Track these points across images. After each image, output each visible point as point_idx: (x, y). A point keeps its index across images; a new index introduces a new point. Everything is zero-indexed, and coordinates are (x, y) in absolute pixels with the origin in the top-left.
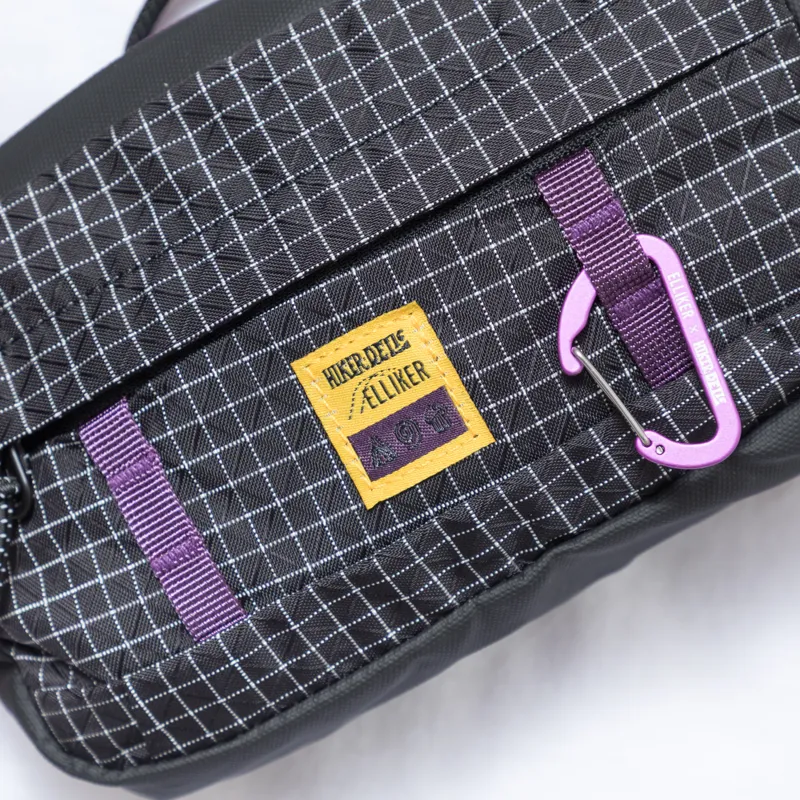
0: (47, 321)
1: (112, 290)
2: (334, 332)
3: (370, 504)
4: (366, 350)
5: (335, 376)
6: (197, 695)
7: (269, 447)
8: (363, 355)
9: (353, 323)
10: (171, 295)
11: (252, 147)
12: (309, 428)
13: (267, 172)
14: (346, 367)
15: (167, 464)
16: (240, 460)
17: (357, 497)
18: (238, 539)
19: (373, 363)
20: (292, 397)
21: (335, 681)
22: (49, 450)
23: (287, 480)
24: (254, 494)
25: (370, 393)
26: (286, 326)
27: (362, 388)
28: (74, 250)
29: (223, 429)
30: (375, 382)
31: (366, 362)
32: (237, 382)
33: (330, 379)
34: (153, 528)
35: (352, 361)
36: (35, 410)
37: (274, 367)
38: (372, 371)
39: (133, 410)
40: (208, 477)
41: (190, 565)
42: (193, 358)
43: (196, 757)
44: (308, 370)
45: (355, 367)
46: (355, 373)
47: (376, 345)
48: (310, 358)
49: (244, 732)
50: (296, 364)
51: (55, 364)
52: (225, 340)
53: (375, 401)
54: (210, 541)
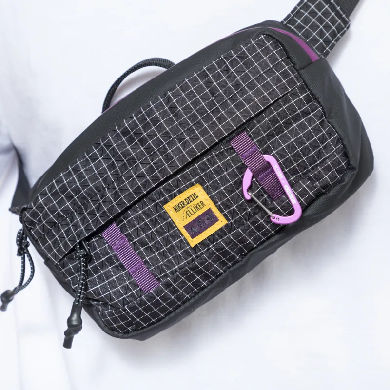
0: (88, 201)
1: (107, 190)
2: (175, 195)
3: (192, 246)
4: (185, 200)
5: (177, 209)
6: (148, 309)
7: (160, 232)
8: (185, 201)
9: (180, 192)
10: (124, 190)
11: (143, 141)
12: (171, 225)
13: (149, 149)
14: (180, 205)
15: (130, 241)
16: (152, 237)
17: (188, 244)
18: (154, 261)
19: (188, 203)
20: (165, 216)
21: (189, 300)
22: (94, 240)
23: (167, 241)
24: (157, 247)
25: (188, 212)
26: (160, 195)
27: (185, 211)
28: (93, 179)
29: (145, 228)
30: (189, 209)
31: (186, 203)
32: (148, 214)
33: (176, 210)
34: (128, 260)
35: (181, 203)
36: (88, 229)
37: (158, 208)
38: (188, 206)
39: (117, 226)
40: (142, 243)
41: (141, 270)
42: (133, 208)
43: (150, 327)
44: (169, 208)
45: (183, 205)
46: (183, 207)
47: (188, 198)
48: (168, 204)
49: (164, 318)
50: (164, 206)
51: (92, 214)
52: (142, 202)
53: (190, 215)
54: (146, 262)
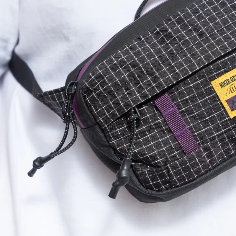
0: (144, 74)
1: (162, 65)
2: (221, 74)
3: (232, 117)
4: (230, 78)
5: (222, 85)
6: (186, 169)
7: (205, 104)
8: (230, 79)
9: (226, 71)
10: (179, 65)
12: (216, 98)
13: (201, 34)
14: (225, 83)
15: (179, 109)
16: (198, 107)
17: (228, 116)
18: (197, 128)
19: (232, 81)
20: (211, 90)
22: (144, 107)
23: (209, 112)
24: (201, 116)
25: (231, 89)
26: (210, 72)
27: (229, 88)
28: (150, 56)
29: (193, 99)
30: (233, 86)
31: (231, 81)
32: (197, 88)
33: (221, 86)
34: (175, 125)
35: (227, 81)
37: (207, 83)
38: (232, 83)
39: (169, 95)
40: (189, 112)
41: (186, 135)
42: (185, 81)
44: (215, 84)
45: (228, 82)
46: (228, 84)
47: (233, 77)
48: (216, 81)
50: (212, 82)
51: (148, 84)
52: (194, 77)
53: (233, 91)
54: (190, 128)
